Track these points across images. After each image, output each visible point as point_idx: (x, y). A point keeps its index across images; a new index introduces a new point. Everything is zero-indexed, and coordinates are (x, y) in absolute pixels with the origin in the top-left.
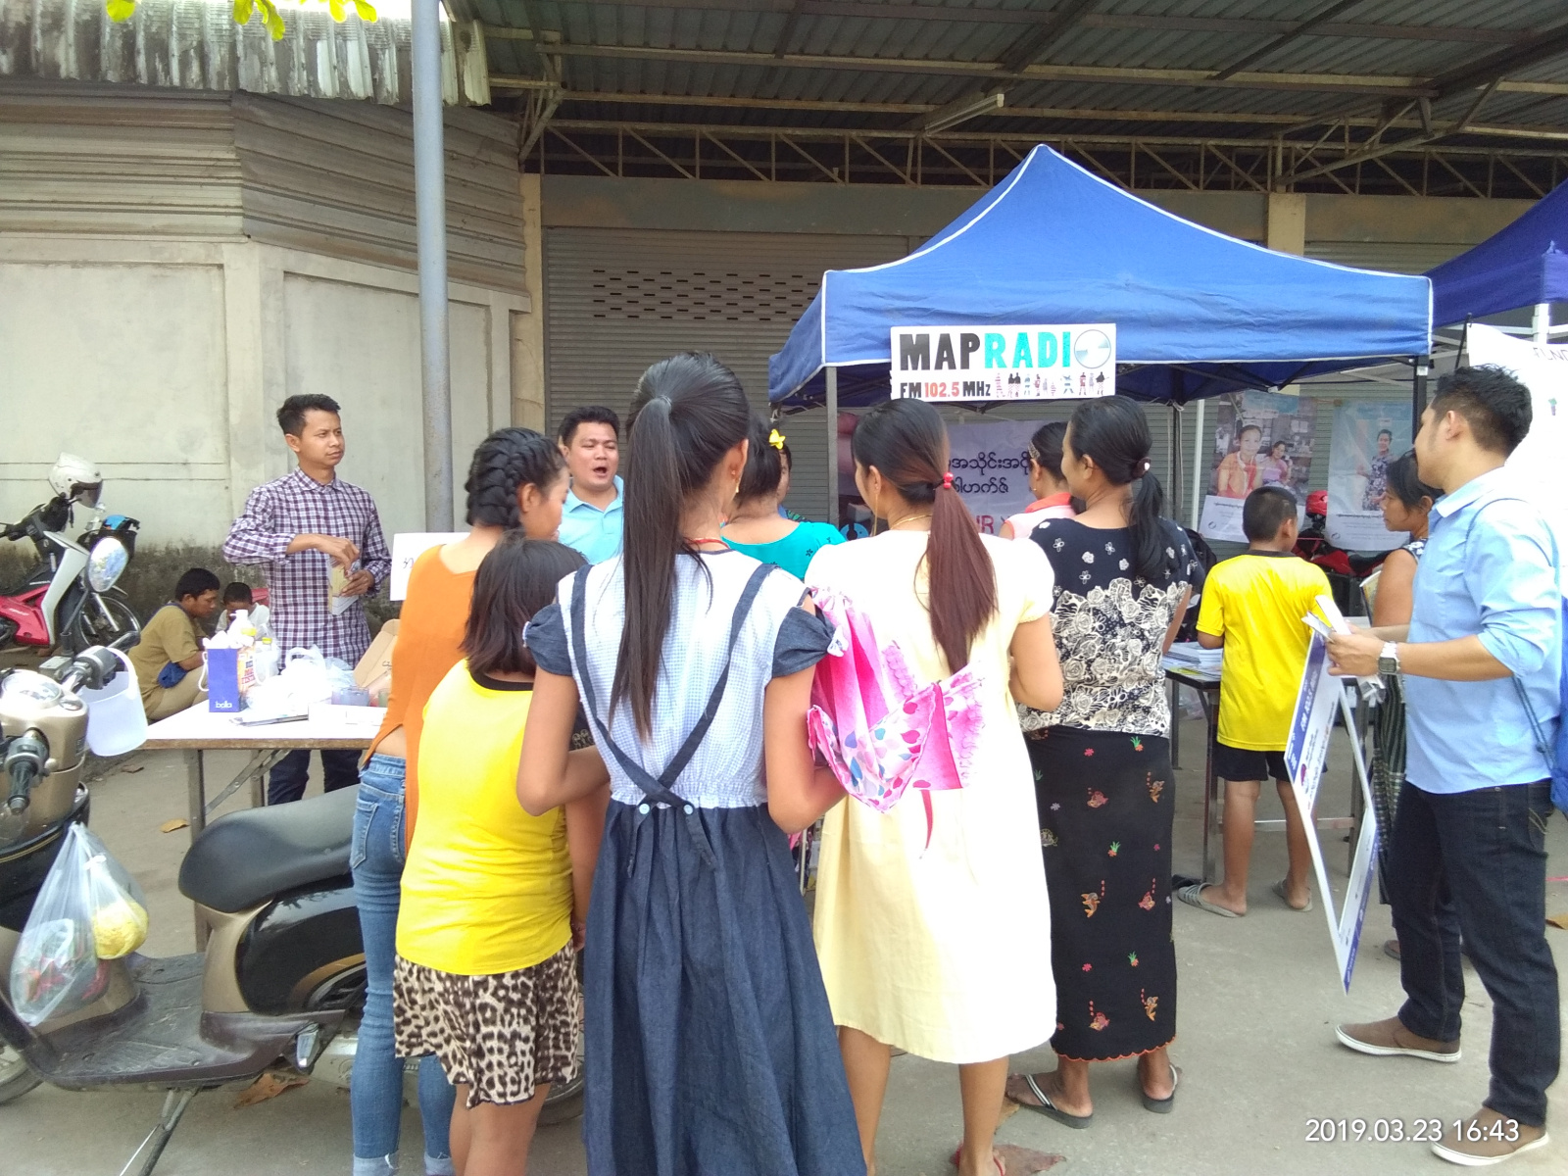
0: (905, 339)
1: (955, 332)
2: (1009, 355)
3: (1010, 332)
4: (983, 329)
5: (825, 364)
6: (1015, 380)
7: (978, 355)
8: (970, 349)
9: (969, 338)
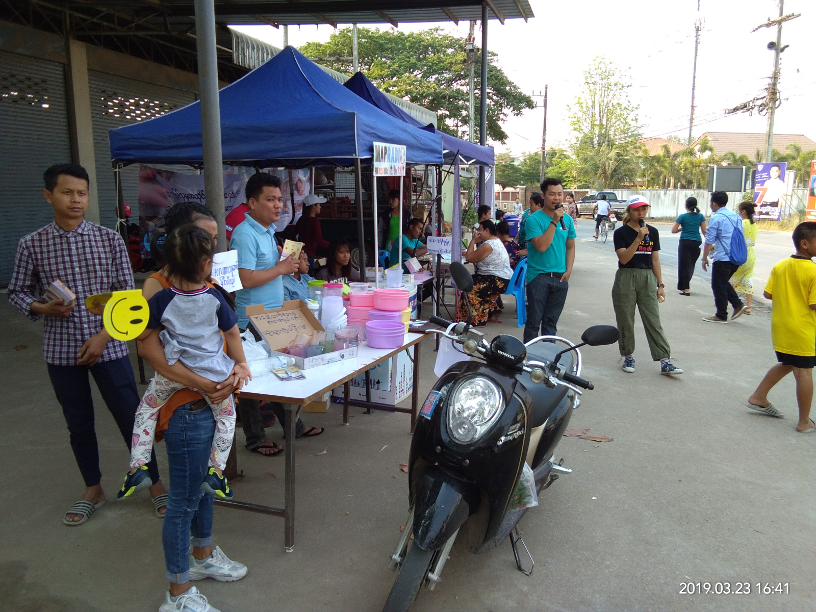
0: (376, 147)
1: (383, 145)
2: (391, 157)
3: (391, 146)
4: (387, 145)
5: (357, 157)
6: (391, 168)
7: (386, 156)
8: (385, 154)
9: (385, 148)
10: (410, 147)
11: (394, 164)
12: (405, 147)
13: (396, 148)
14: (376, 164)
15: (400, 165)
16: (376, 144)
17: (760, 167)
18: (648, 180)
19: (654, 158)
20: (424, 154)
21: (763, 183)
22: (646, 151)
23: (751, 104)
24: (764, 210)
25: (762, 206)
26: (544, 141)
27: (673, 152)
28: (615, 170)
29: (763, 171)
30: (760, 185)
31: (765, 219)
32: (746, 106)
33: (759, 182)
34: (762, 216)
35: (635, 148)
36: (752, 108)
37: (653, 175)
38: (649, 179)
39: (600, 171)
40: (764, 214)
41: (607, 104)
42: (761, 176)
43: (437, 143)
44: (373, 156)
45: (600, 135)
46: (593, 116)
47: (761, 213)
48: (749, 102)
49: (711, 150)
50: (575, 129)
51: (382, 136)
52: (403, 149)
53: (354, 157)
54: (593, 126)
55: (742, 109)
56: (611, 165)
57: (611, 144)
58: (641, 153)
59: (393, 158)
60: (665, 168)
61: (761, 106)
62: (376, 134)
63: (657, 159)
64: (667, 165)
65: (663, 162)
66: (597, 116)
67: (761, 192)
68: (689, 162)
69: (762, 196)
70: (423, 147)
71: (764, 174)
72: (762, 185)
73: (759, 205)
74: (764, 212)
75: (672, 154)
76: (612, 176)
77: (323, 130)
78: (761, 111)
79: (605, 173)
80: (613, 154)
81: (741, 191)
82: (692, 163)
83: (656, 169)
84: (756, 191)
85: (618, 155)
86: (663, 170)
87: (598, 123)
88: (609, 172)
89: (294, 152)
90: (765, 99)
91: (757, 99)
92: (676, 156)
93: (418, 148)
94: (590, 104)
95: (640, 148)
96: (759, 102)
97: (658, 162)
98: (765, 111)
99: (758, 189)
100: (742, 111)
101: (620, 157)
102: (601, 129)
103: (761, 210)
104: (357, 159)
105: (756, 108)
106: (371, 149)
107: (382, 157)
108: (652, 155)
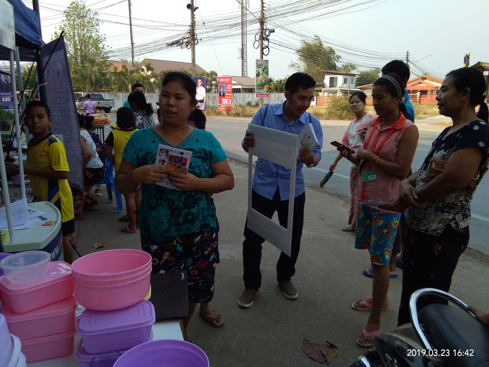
22: (116, 69)
23: (181, 41)
27: (129, 70)
28: (98, 80)
32: (178, 42)
35: (106, 66)
37: (121, 84)
38: (119, 86)
41: (84, 35)
45: (82, 56)
46: (75, 43)
49: (152, 70)
54: (76, 50)
57: (93, 62)
61: (187, 42)
66: (78, 43)
83: (122, 80)
85: (99, 69)
86: (126, 81)
87: (79, 47)
95: (110, 66)
96: (185, 40)
97: (123, 75)
98: (189, 46)
100: (176, 45)
102: (81, 52)
105: (184, 44)
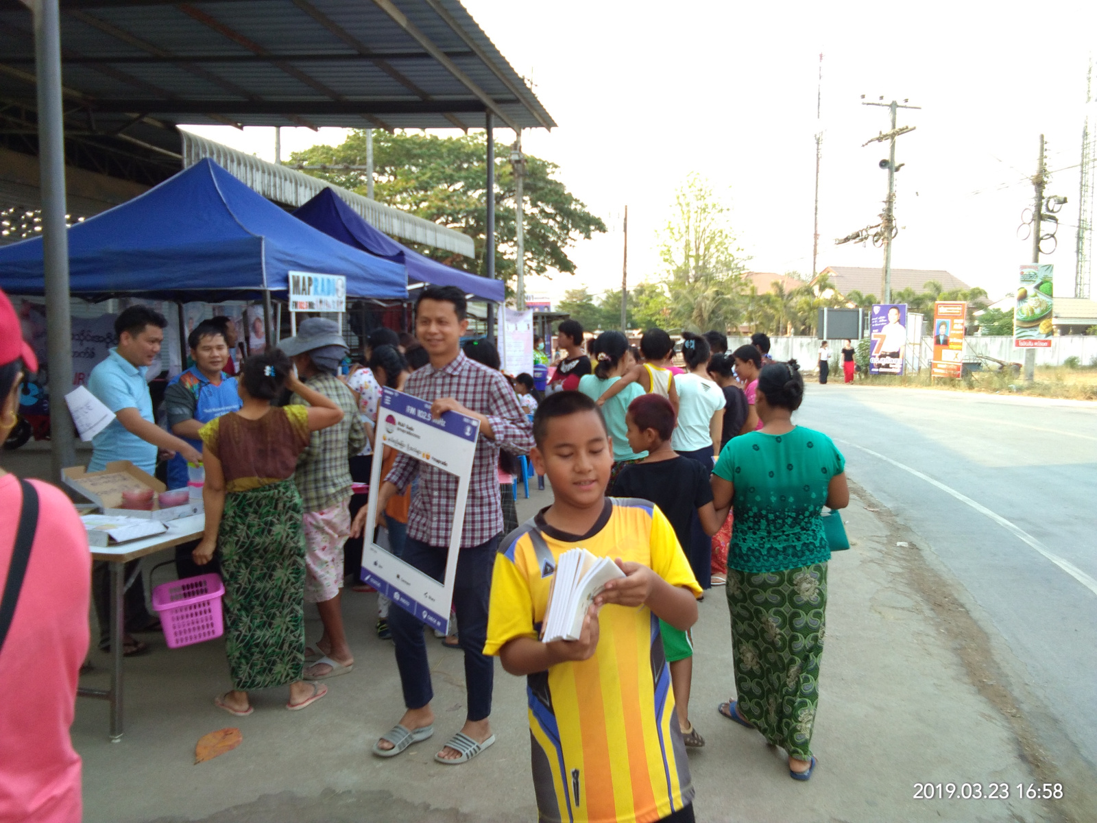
0: (293, 277)
1: (307, 275)
2: (319, 289)
3: (319, 276)
4: (313, 275)
5: (266, 288)
6: (321, 302)
7: (312, 288)
8: (310, 285)
9: (310, 279)
10: (350, 277)
11: (324, 298)
12: (343, 278)
13: (329, 280)
14: (293, 297)
15: (335, 298)
16: (292, 274)
17: (877, 309)
18: (756, 325)
19: (762, 297)
20: (375, 287)
21: (880, 328)
22: (753, 290)
23: (864, 233)
24: (884, 361)
25: (880, 357)
26: (625, 274)
27: (787, 290)
28: (713, 312)
29: (879, 315)
30: (877, 330)
31: (885, 373)
32: (858, 236)
33: (876, 328)
34: (882, 370)
35: (741, 284)
36: (866, 238)
38: (758, 323)
39: (695, 313)
40: (883, 367)
41: (704, 230)
42: (878, 320)
43: (397, 274)
44: (288, 286)
45: (697, 267)
46: (687, 245)
47: (879, 366)
48: (862, 231)
49: (832, 287)
50: (666, 260)
51: (306, 264)
52: (340, 281)
53: (261, 288)
54: (688, 257)
55: (854, 238)
56: (708, 305)
57: (709, 279)
58: (748, 292)
59: (323, 290)
60: (776, 309)
61: (875, 235)
62: (295, 262)
63: (767, 299)
64: (778, 306)
65: (774, 302)
66: (692, 245)
67: (879, 340)
68: (805, 302)
69: (881, 345)
70: (373, 278)
71: (881, 318)
72: (880, 331)
73: (878, 355)
74: (883, 364)
75: (786, 292)
76: (710, 319)
77: (225, 256)
78: (876, 241)
79: (701, 315)
80: (710, 292)
81: (857, 339)
82: (808, 304)
83: (766, 312)
84: (873, 338)
85: (717, 293)
86: (775, 313)
87: (693, 253)
88: (706, 315)
89: (191, 282)
90: (879, 227)
91: (871, 227)
92: (791, 295)
93: (365, 280)
94: (683, 230)
95: (746, 284)
96: (873, 231)
97: (768, 303)
98: (880, 241)
99: (875, 336)
100: (854, 241)
101: (720, 296)
102: (697, 261)
103: (879, 362)
104: (265, 291)
105: (870, 238)
106: (286, 280)
107: (304, 290)
108: (760, 293)
